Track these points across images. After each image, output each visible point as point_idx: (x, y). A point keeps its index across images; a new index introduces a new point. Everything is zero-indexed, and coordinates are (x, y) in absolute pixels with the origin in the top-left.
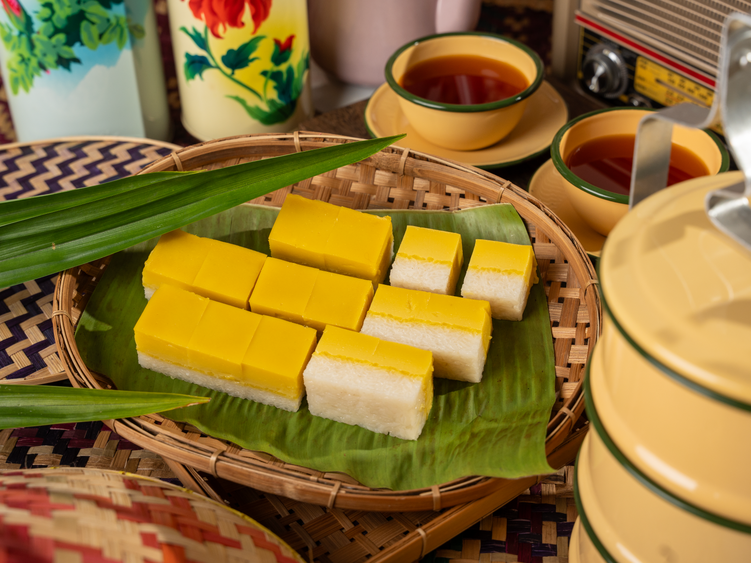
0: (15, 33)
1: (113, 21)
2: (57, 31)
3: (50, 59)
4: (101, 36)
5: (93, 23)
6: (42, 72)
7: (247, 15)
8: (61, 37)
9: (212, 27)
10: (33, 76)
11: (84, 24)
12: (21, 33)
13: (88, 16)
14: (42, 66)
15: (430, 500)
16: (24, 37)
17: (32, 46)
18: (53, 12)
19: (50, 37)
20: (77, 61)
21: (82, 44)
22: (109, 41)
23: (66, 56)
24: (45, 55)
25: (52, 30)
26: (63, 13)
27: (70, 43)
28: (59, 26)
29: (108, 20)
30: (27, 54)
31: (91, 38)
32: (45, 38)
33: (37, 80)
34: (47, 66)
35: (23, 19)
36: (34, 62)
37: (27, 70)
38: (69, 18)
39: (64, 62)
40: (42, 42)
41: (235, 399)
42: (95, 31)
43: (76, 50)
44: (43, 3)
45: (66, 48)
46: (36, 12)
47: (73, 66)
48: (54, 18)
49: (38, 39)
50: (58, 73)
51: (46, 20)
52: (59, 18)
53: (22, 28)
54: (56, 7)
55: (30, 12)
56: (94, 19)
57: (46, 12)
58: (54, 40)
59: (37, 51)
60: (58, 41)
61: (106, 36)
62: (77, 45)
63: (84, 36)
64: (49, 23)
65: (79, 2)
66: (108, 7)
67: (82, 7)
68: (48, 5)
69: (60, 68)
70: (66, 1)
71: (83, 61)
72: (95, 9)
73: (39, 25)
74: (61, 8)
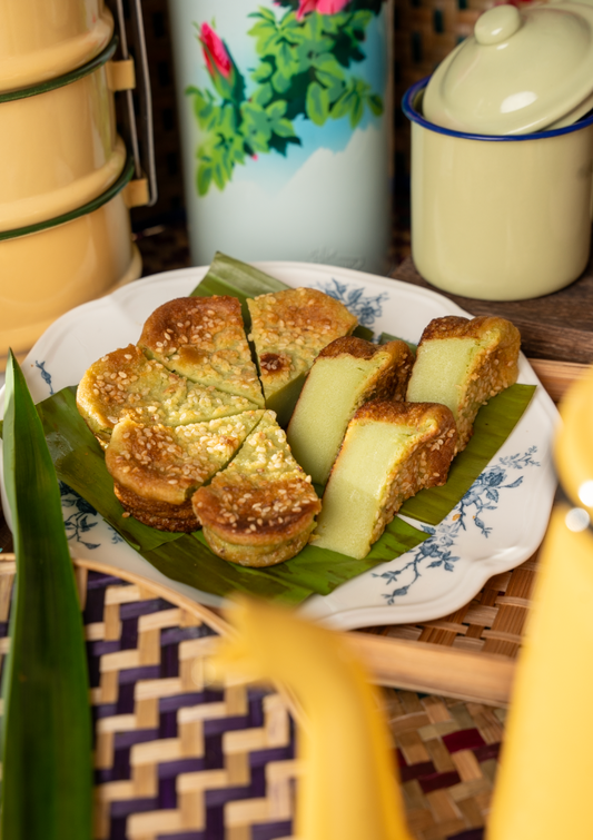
0: (218, 102)
1: (349, 86)
2: (276, 96)
3: (260, 139)
4: (331, 106)
5: (324, 87)
6: (247, 158)
8: (281, 106)
10: (233, 164)
11: (313, 87)
12: (226, 102)
13: (319, 75)
14: (248, 150)
16: (229, 108)
17: (238, 119)
18: (275, 69)
19: (265, 106)
20: (296, 141)
21: (306, 117)
22: (341, 114)
23: (283, 134)
24: (254, 132)
25: (269, 95)
26: (287, 69)
27: (290, 115)
28: (280, 89)
29: (344, 84)
30: (228, 132)
31: (318, 108)
32: (256, 107)
33: (238, 167)
34: (254, 148)
35: (232, 80)
36: (238, 144)
37: (225, 157)
38: (294, 79)
39: (279, 143)
40: (254, 114)
42: (325, 98)
43: (298, 126)
44: (262, 55)
45: (284, 122)
46: (252, 70)
47: (291, 148)
48: (275, 78)
49: (248, 110)
50: (267, 159)
51: (264, 81)
52: (281, 77)
53: (228, 95)
54: (280, 62)
55: (243, 70)
56: (325, 80)
57: (266, 69)
58: (270, 110)
59: (244, 128)
60: (275, 111)
61: (337, 107)
62: (300, 117)
63: (310, 105)
64: (268, 85)
65: (310, 55)
66: (345, 63)
67: (313, 62)
68: (270, 59)
69: (273, 152)
70: (293, 52)
71: (304, 141)
72: (328, 66)
73: (252, 89)
74: (287, 63)
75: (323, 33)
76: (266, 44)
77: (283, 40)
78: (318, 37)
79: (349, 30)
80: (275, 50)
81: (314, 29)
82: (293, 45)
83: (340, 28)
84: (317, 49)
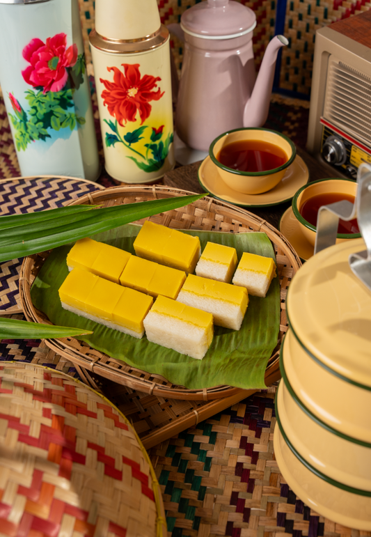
0: (18, 121)
1: (68, 116)
2: (39, 121)
3: (35, 135)
4: (61, 124)
5: (57, 117)
6: (31, 141)
7: (138, 115)
8: (41, 124)
9: (120, 121)
10: (27, 143)
11: (53, 117)
12: (21, 121)
13: (54, 113)
14: (31, 138)
15: (202, 395)
16: (22, 123)
17: (26, 128)
18: (37, 111)
19: (35, 124)
20: (49, 136)
21: (51, 128)
22: (66, 126)
23: (43, 134)
24: (33, 132)
25: (36, 120)
26: (42, 111)
27: (45, 127)
28: (40, 118)
29: (65, 115)
30: (24, 132)
31: (56, 124)
32: (33, 124)
33: (29, 144)
34: (33, 138)
35: (22, 114)
36: (27, 136)
37: (24, 140)
38: (45, 114)
39: (42, 137)
40: (31, 126)
41: (110, 329)
42: (58, 121)
43: (48, 131)
44: (32, 106)
45: (43, 130)
46: (28, 111)
47: (47, 138)
48: (37, 114)
49: (29, 125)
50: (39, 142)
51: (33, 115)
52: (40, 114)
53: (22, 119)
54: (38, 108)
55: (25, 111)
56: (57, 115)
57: (34, 111)
58: (37, 125)
59: (29, 131)
60: (39, 126)
61: (63, 124)
62: (49, 128)
63: (52, 123)
64: (35, 116)
65: (50, 106)
66: (65, 108)
67: (52, 109)
68: (34, 108)
69: (40, 139)
70: (43, 105)
71: (52, 136)
72: (58, 110)
73: (29, 117)
74: (41, 109)
75: (54, 98)
76: (33, 102)
77: (39, 101)
78: (53, 100)
79: (65, 97)
80: (37, 105)
81: (50, 97)
82: (43, 103)
83: (61, 96)
84: (52, 104)
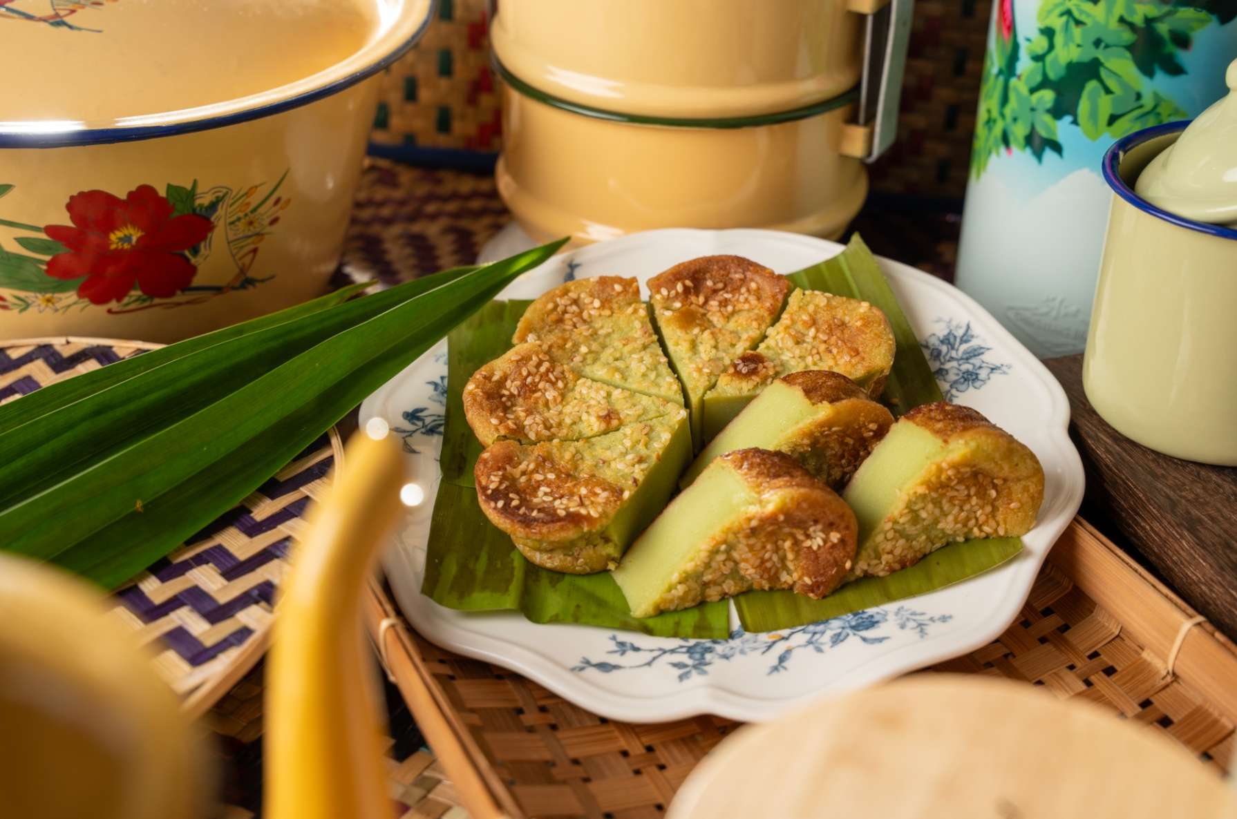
0: (995, 69)
1: (1148, 101)
2: (1045, 83)
3: (1020, 131)
4: (1112, 119)
5: (1108, 91)
6: (1002, 149)
8: (1048, 96)
10: (990, 153)
11: (1092, 85)
12: (1000, 72)
13: (1103, 73)
14: (1006, 140)
16: (1001, 79)
17: (1005, 98)
18: (1051, 47)
19: (1033, 91)
20: (1057, 148)
21: (1075, 121)
23: (1043, 134)
24: (1016, 120)
25: (1039, 78)
26: (1067, 53)
27: (1057, 112)
28: (1052, 75)
29: (1139, 96)
30: (994, 111)
31: (1094, 115)
32: (1024, 90)
34: (1011, 139)
35: (1010, 47)
36: (999, 129)
38: (1070, 66)
39: (1040, 144)
40: (1019, 96)
42: (1106, 106)
43: (1062, 129)
44: (1042, 26)
45: (1048, 118)
46: (1028, 40)
47: (1049, 154)
48: (1049, 59)
49: (1016, 89)
50: (1021, 158)
51: (1038, 58)
52: (1056, 59)
53: (1004, 63)
54: (1059, 39)
56: (1111, 83)
57: (1041, 44)
58: (1035, 98)
59: (1008, 111)
60: (1040, 100)
61: (1122, 124)
62: (1068, 119)
63: (1084, 107)
64: (1040, 64)
65: (1097, 43)
66: (1148, 72)
67: (1100, 54)
68: (1049, 33)
69: (1028, 151)
70: (1077, 32)
71: (1065, 152)
72: (1120, 67)
73: (1025, 65)
74: (1066, 44)
75: (1122, 20)
76: (1049, 12)
77: (1068, 13)
78: (1113, 24)
79: (1163, 28)
80: (1057, 23)
81: (1109, 11)
82: (1078, 23)
83: (1149, 21)
84: (1108, 39)
